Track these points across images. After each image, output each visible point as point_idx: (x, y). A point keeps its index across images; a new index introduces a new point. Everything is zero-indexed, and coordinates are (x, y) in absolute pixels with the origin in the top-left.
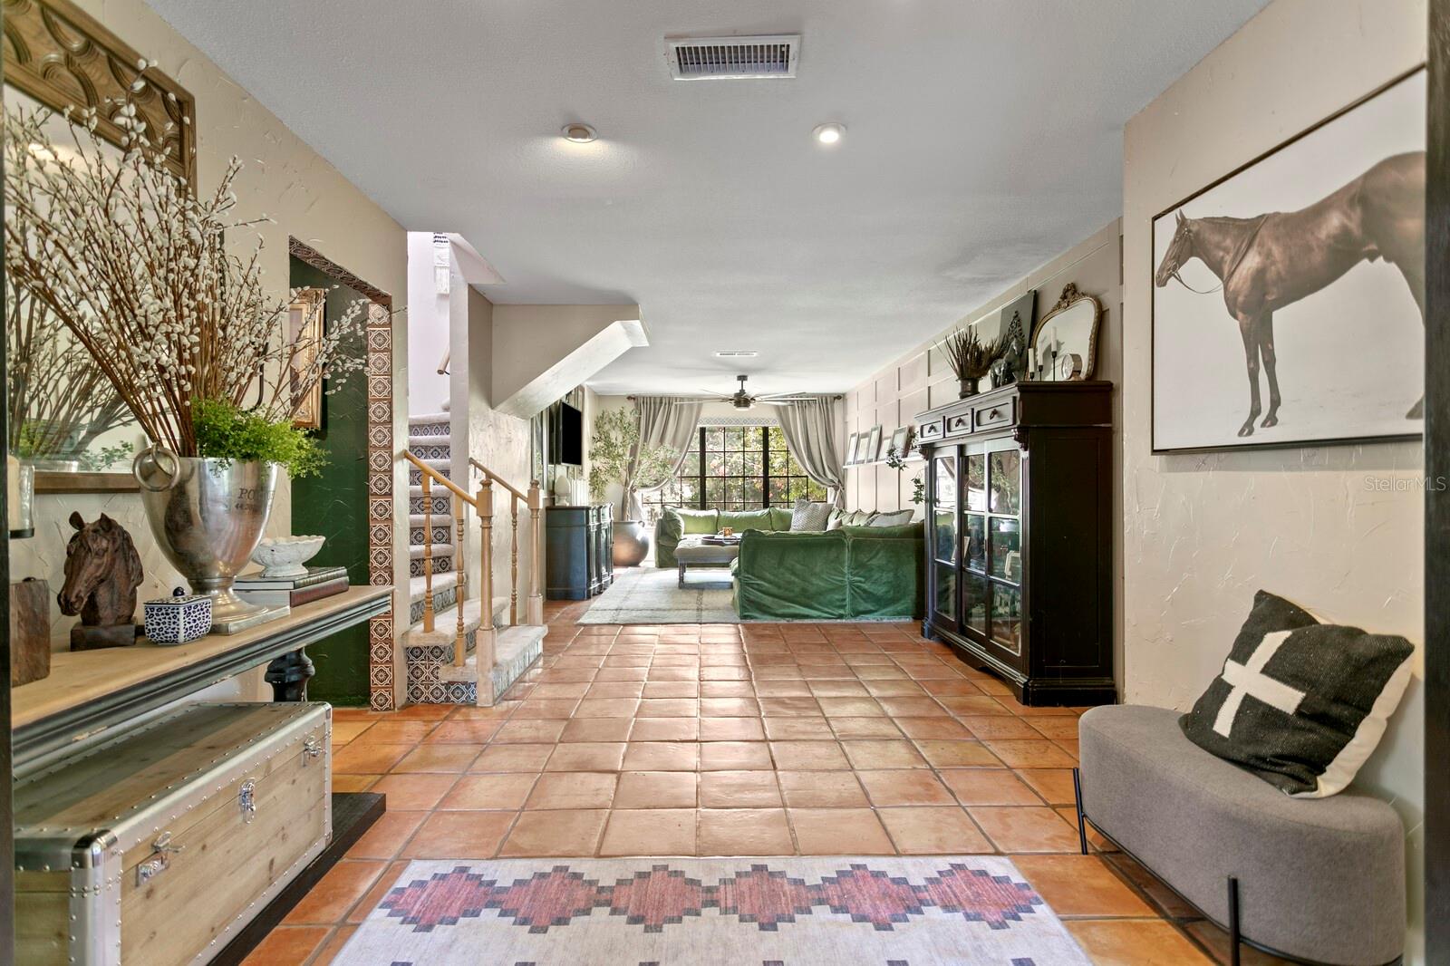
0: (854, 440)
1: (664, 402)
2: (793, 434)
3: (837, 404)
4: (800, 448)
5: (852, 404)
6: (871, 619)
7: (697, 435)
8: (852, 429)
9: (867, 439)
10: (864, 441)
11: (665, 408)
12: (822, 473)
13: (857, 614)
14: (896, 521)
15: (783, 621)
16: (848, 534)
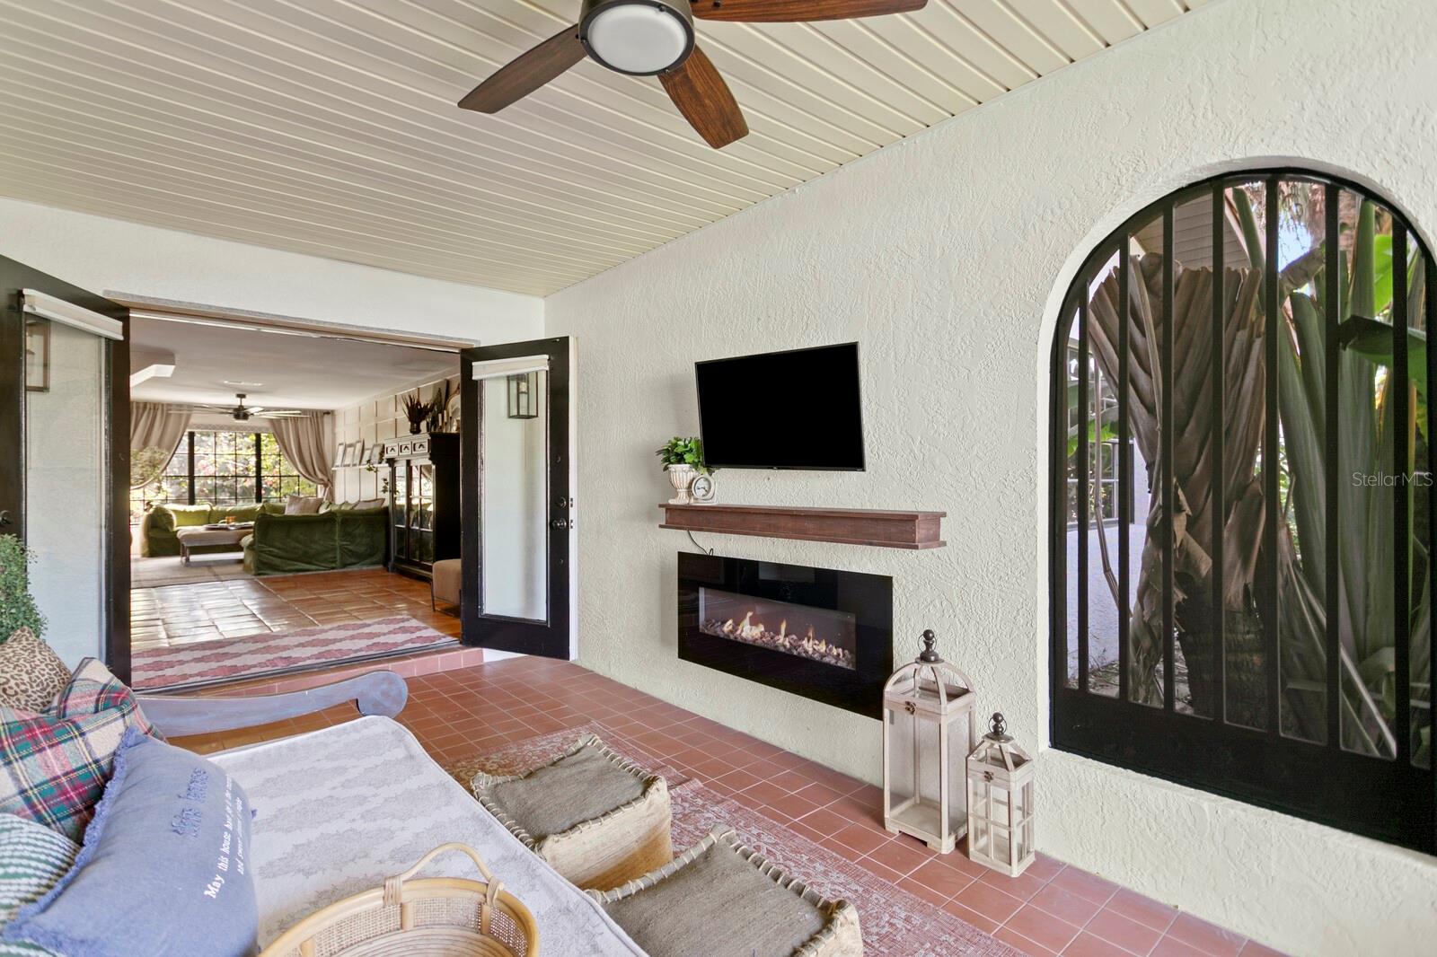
0: (341, 449)
1: (148, 406)
2: (286, 441)
3: (327, 419)
4: (291, 450)
5: (340, 421)
6: (355, 568)
7: (186, 439)
8: (340, 439)
9: (352, 448)
10: (350, 450)
11: (149, 413)
12: (312, 473)
13: (345, 566)
14: (372, 506)
15: (291, 574)
16: (338, 515)
